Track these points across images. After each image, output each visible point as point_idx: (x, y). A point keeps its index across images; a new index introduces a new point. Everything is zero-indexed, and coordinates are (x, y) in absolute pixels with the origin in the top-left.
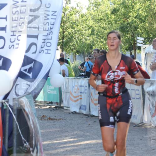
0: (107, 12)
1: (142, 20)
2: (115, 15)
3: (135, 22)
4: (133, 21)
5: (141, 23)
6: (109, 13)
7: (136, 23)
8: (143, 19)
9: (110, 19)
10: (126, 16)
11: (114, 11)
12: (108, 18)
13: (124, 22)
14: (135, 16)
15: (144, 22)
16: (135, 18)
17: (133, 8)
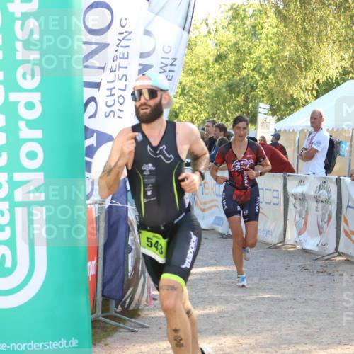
0: (207, 57)
1: (263, 74)
2: (220, 64)
3: (253, 77)
4: (248, 75)
5: (262, 79)
6: (211, 60)
7: (254, 80)
8: (266, 73)
9: (211, 70)
10: (238, 67)
11: (220, 58)
12: (207, 69)
13: (234, 76)
14: (253, 67)
15: (267, 78)
16: (253, 70)
17: (250, 54)
